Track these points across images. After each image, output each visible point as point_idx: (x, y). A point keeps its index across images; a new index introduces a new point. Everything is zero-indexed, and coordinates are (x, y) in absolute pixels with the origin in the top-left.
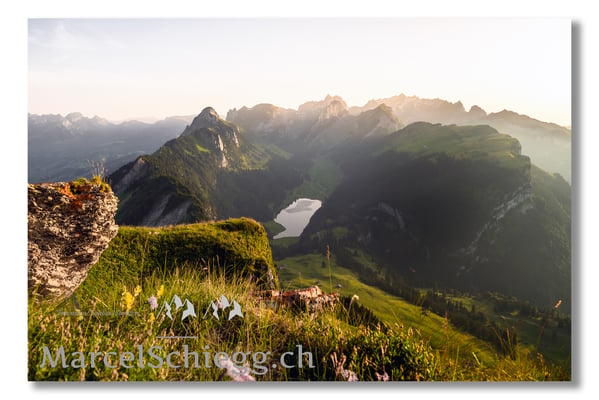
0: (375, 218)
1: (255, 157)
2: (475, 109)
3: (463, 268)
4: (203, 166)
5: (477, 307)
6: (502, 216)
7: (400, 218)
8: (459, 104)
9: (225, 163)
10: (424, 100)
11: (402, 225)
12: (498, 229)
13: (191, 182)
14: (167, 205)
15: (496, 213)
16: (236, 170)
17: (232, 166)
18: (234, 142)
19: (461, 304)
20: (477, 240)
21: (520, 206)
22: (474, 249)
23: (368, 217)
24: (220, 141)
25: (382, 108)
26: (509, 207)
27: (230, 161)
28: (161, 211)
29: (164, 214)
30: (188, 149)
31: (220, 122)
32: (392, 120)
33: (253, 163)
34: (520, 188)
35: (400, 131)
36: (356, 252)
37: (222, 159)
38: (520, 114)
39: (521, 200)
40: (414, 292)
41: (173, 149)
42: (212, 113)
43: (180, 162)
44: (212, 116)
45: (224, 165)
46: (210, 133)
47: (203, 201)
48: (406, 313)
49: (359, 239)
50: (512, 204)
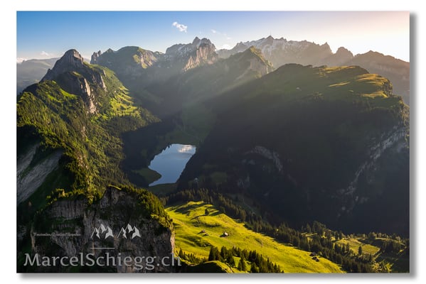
0: (252, 162)
1: (124, 102)
2: (342, 50)
3: (343, 209)
4: (70, 112)
5: (363, 248)
6: (378, 156)
7: (277, 161)
8: (326, 46)
9: (93, 108)
10: (291, 42)
11: (280, 167)
12: (375, 169)
13: (58, 129)
14: (35, 156)
15: (373, 152)
16: (105, 117)
17: (100, 112)
18: (101, 86)
19: (348, 245)
20: (356, 180)
21: (395, 144)
22: (353, 189)
23: (244, 161)
24: (87, 85)
25: (252, 50)
26: (385, 147)
27: (98, 107)
28: (28, 162)
29: (33, 165)
30: (52, 95)
31: (85, 65)
32: (262, 62)
33: (122, 108)
34: (395, 127)
35: (271, 73)
36: (237, 198)
37: (88, 105)
38: (385, 55)
39: (396, 139)
40: (301, 237)
41: (35, 94)
42: (76, 56)
43: (45, 109)
44: (76, 59)
45: (92, 111)
46: (75, 78)
47: (73, 149)
48: (297, 259)
49: (239, 184)
50: (387, 143)
